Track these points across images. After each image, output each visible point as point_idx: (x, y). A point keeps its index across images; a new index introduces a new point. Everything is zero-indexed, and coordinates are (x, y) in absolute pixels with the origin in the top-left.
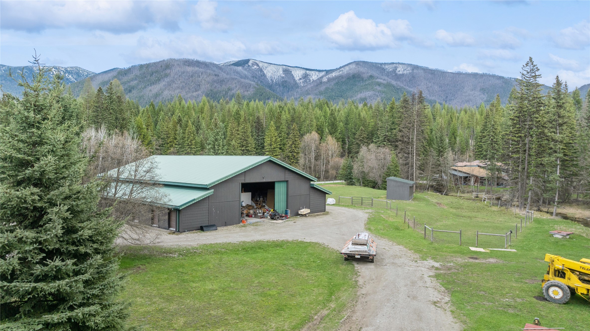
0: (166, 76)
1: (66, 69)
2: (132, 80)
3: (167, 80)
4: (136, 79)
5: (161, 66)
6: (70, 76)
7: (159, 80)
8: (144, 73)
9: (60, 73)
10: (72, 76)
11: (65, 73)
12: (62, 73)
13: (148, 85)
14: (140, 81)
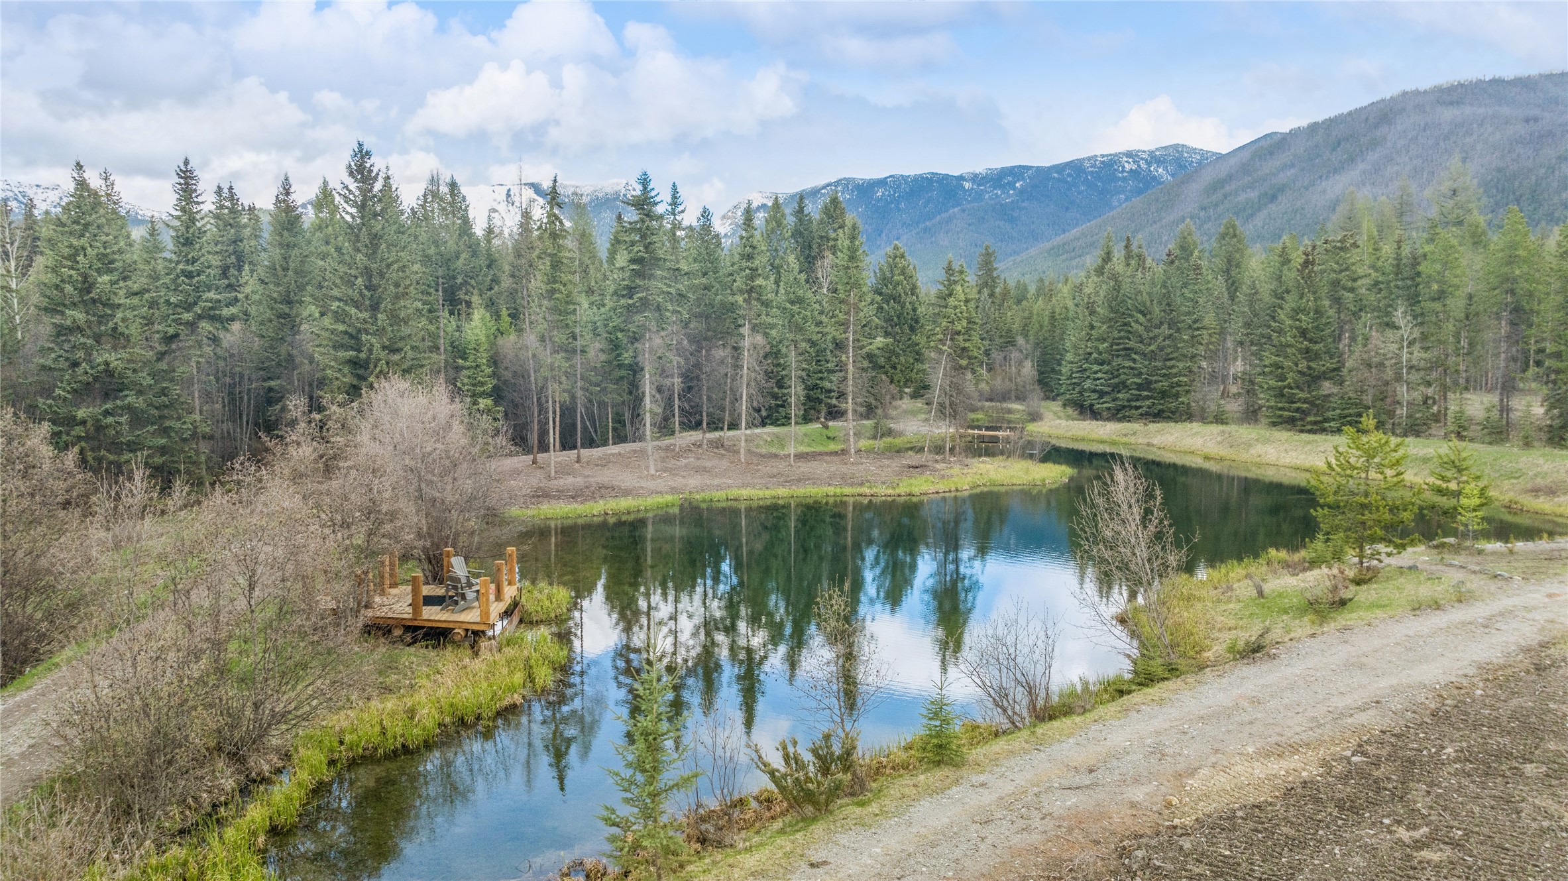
0: (1374, 144)
1: (1151, 153)
2: (1284, 167)
3: (1373, 156)
4: (1293, 165)
5: (1367, 119)
6: (1160, 170)
7: (1352, 160)
8: (1317, 146)
9: (1139, 166)
10: (1166, 169)
11: (1149, 164)
12: (1144, 166)
13: (1321, 177)
14: (1303, 170)
